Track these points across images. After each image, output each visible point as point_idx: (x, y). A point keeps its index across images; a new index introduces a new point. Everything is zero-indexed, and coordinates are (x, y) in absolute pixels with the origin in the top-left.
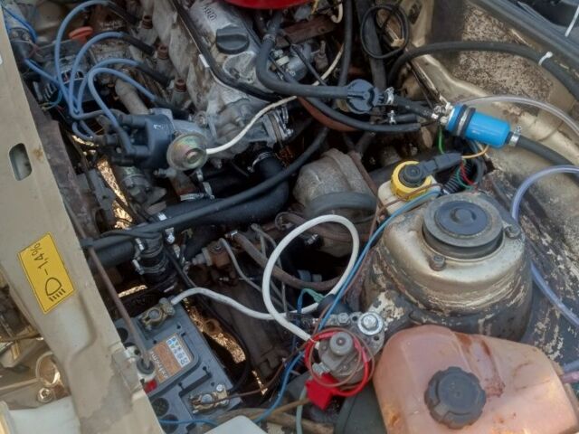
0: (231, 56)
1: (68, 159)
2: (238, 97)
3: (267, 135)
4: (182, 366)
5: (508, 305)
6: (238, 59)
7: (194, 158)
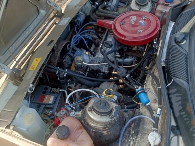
0: (105, 48)
1: (61, 49)
2: (102, 57)
3: (102, 69)
4: (49, 102)
5: (100, 132)
6: (107, 49)
7: (79, 62)
